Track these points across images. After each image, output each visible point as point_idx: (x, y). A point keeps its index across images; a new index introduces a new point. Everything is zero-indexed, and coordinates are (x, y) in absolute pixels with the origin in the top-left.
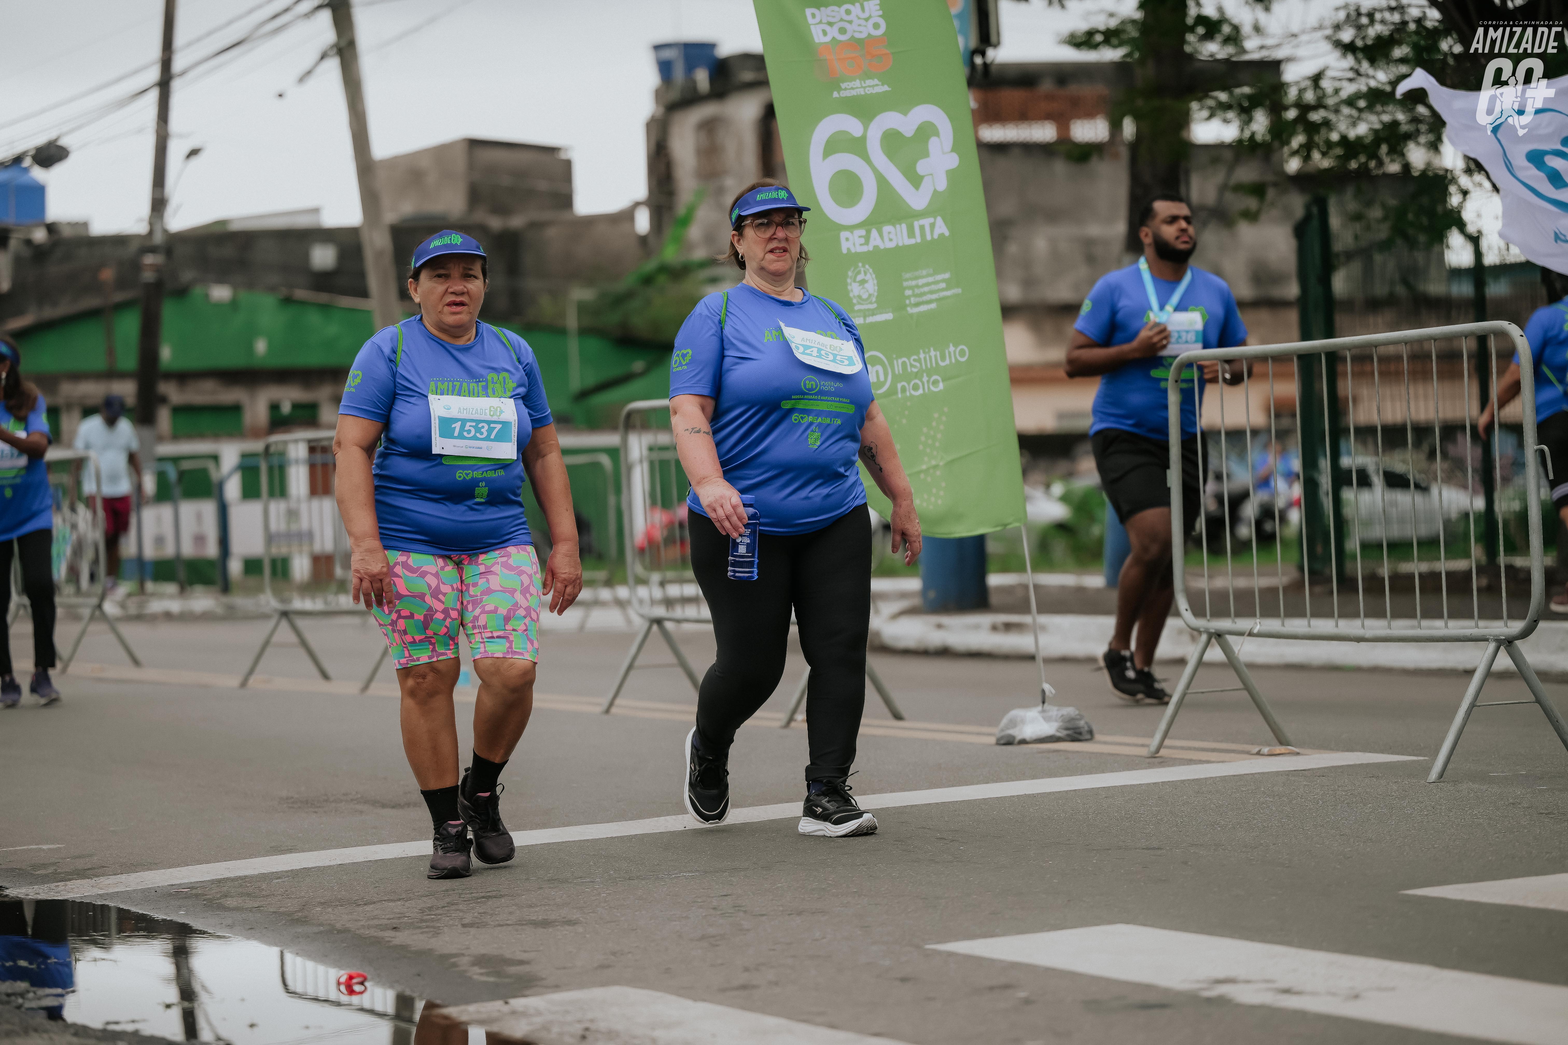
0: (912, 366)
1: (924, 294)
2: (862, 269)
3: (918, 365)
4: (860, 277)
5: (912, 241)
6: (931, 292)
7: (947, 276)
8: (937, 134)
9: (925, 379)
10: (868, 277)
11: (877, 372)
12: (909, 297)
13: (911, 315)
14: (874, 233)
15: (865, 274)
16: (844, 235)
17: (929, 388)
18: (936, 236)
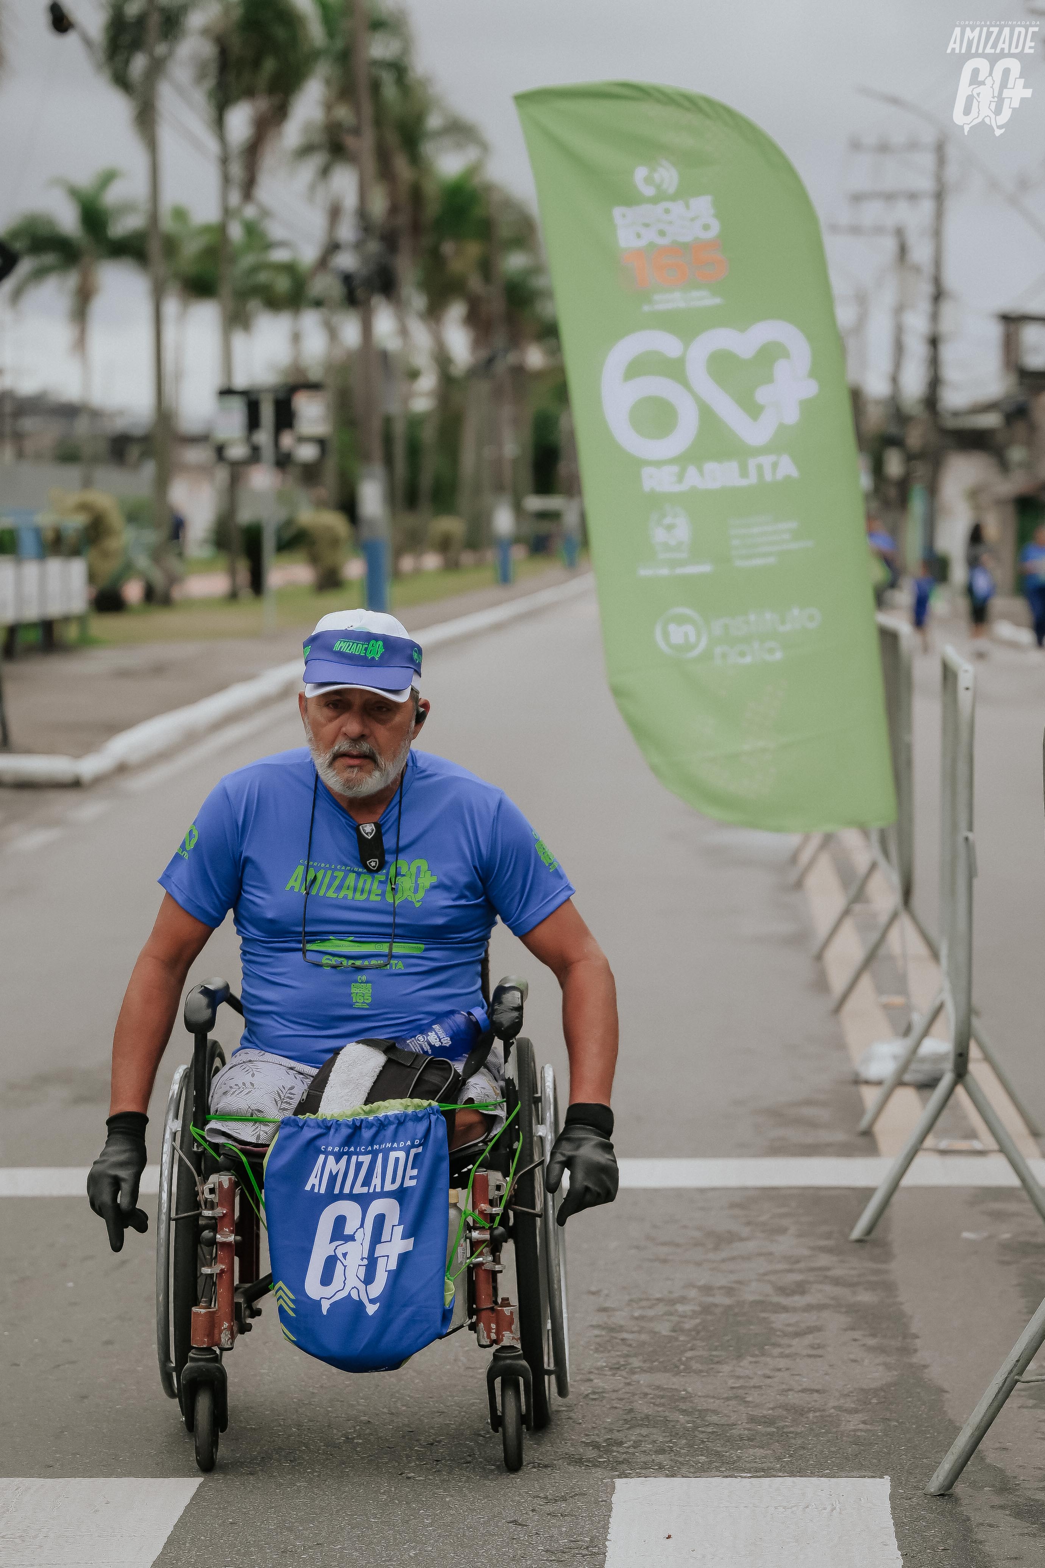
1: (759, 545)
2: (672, 512)
4: (668, 520)
5: (744, 482)
6: (769, 544)
7: (793, 525)
10: (680, 521)
12: (736, 548)
13: (740, 569)
14: (692, 471)
15: (676, 517)
16: (646, 471)
18: (780, 477)
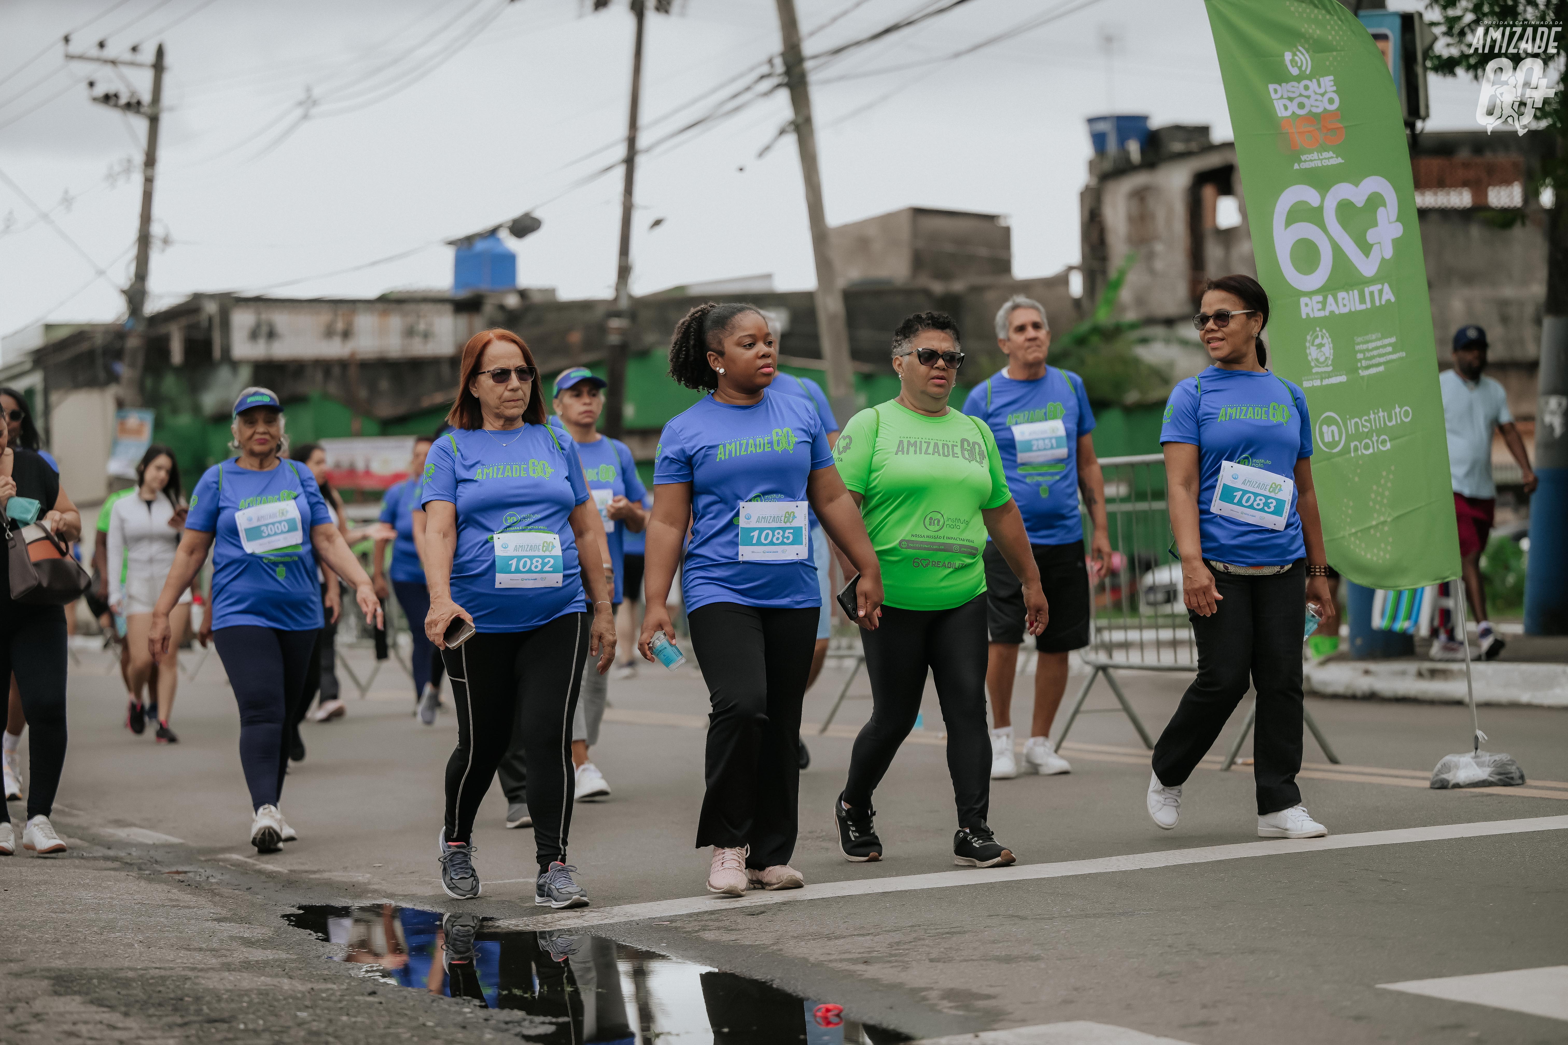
0: (1363, 426)
1: (1374, 357)
2: (1320, 334)
3: (1368, 425)
4: (1317, 341)
5: (1363, 307)
6: (1380, 356)
7: (1393, 340)
8: (1385, 205)
9: (1375, 438)
10: (1325, 341)
11: (1333, 432)
12: (1360, 360)
13: (1363, 377)
14: (1330, 299)
15: (1323, 338)
16: (1303, 301)
17: (1378, 447)
18: (1383, 302)
